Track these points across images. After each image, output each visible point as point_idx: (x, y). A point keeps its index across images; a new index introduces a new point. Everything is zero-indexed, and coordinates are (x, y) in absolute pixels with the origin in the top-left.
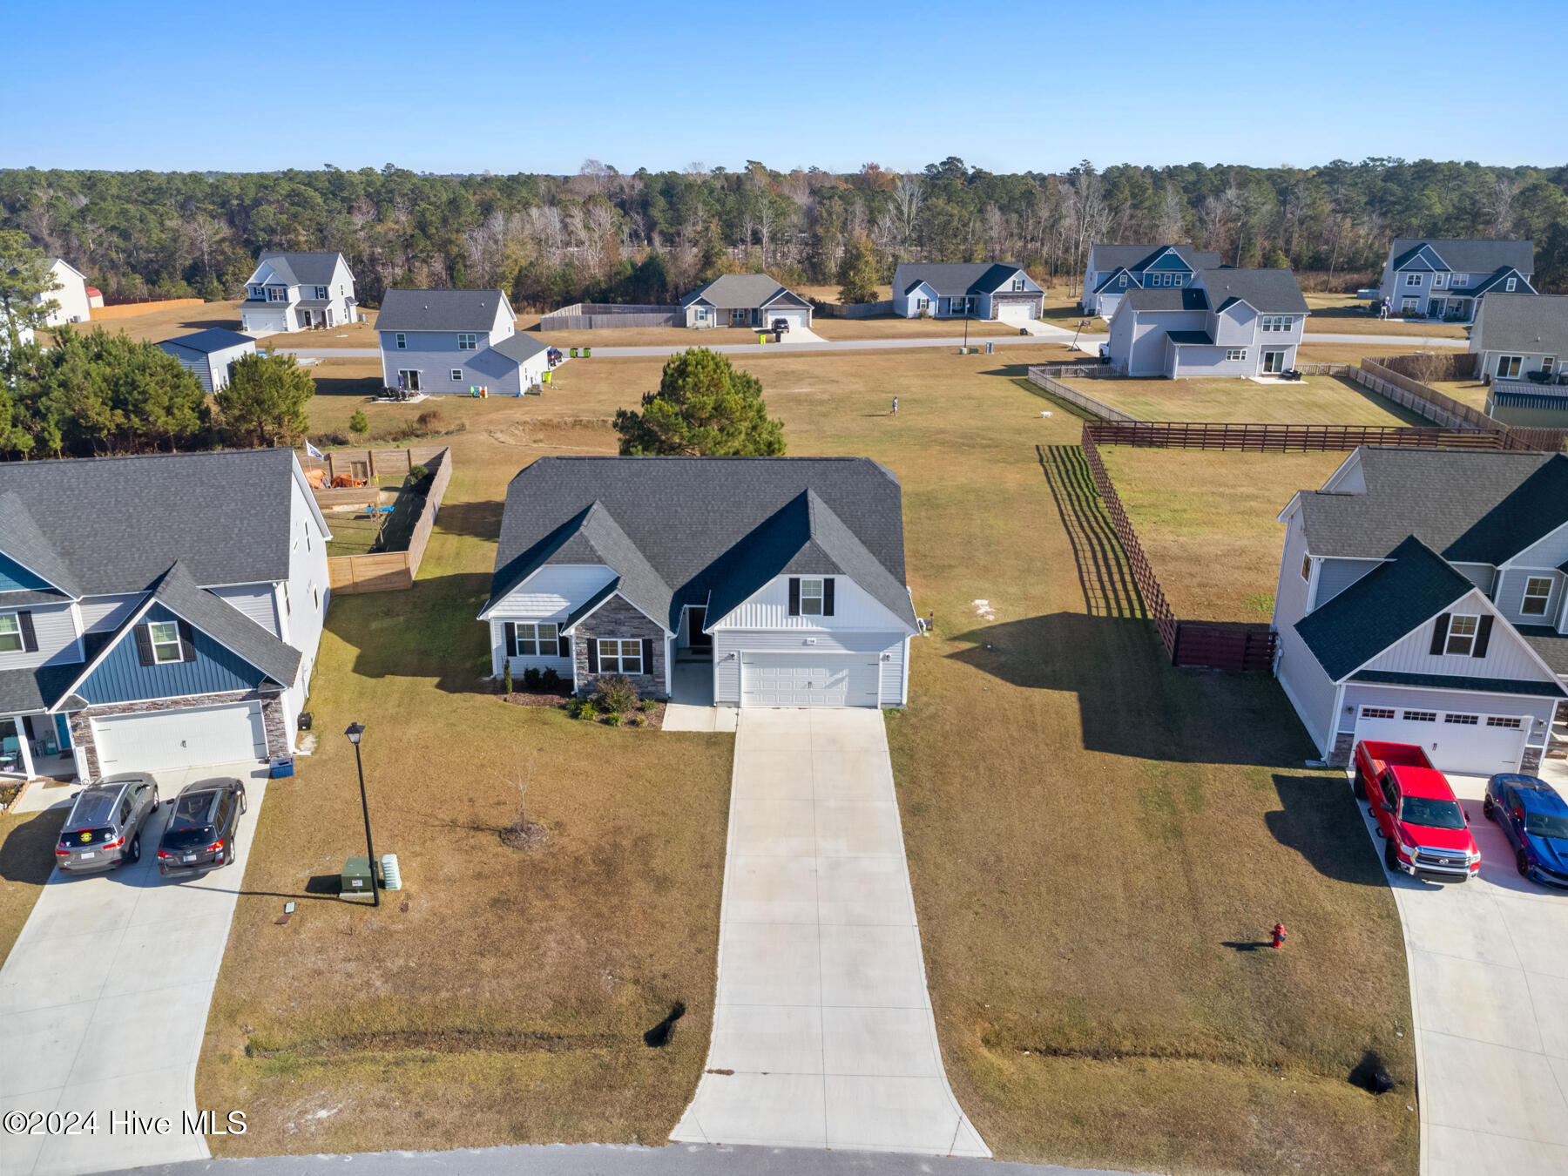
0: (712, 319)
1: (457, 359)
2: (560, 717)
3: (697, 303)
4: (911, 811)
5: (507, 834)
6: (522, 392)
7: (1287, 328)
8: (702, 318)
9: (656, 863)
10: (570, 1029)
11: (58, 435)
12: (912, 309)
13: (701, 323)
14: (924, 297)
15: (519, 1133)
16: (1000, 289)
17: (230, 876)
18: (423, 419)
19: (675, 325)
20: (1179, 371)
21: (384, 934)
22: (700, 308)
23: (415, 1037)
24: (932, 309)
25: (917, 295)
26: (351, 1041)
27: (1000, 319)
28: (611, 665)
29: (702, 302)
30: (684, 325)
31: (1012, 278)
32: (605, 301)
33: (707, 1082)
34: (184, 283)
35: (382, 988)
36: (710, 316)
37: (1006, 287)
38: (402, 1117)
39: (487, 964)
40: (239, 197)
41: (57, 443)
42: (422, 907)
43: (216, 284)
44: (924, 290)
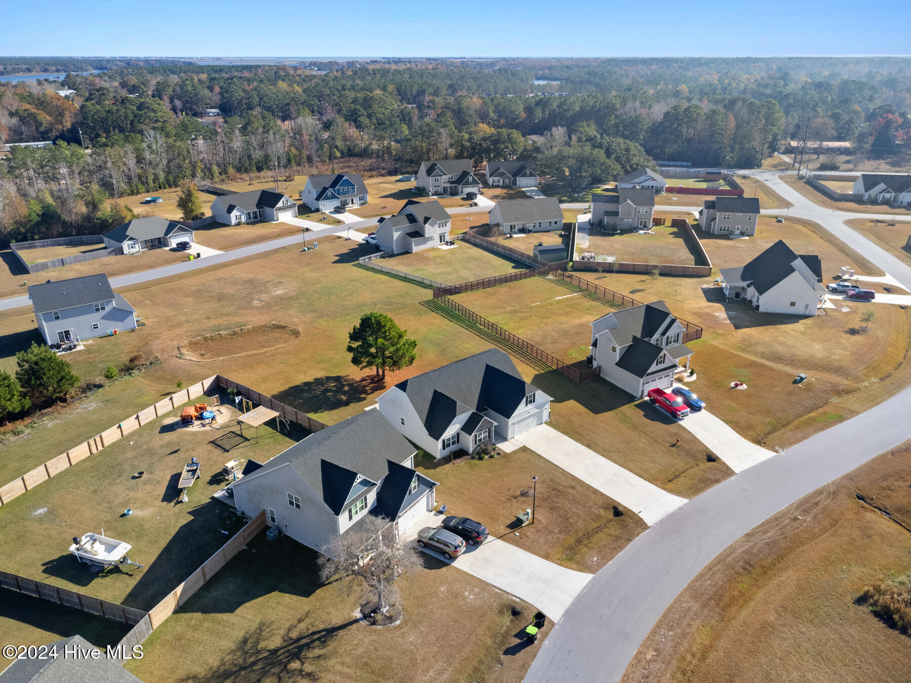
0: (137, 248)
1: (95, 318)
2: (475, 462)
3: (128, 240)
5: (524, 495)
6: (136, 326)
7: (446, 226)
8: (132, 247)
9: (563, 484)
10: (602, 523)
12: (234, 221)
13: (132, 251)
14: (238, 214)
15: (629, 540)
16: (279, 206)
18: (132, 360)
19: (117, 254)
20: (415, 249)
22: (131, 242)
23: (581, 540)
25: (235, 213)
27: (280, 221)
28: (480, 440)
29: (131, 239)
30: (122, 253)
31: (282, 200)
35: (561, 537)
36: (137, 246)
37: (280, 204)
38: (607, 550)
39: (571, 521)
44: (238, 210)
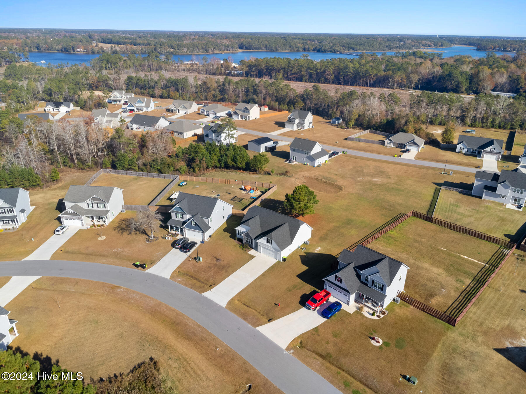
0: (392, 145)
1: (304, 156)
2: (238, 246)
4: (263, 275)
5: (218, 260)
6: (316, 166)
7: (522, 193)
9: (228, 269)
10: (205, 282)
11: (223, 164)
12: (458, 150)
13: (388, 145)
14: (462, 147)
15: (191, 288)
16: (486, 149)
17: (188, 254)
18: (286, 172)
19: (382, 145)
20: (484, 197)
21: (196, 266)
22: (389, 141)
23: (192, 277)
24: (464, 151)
25: (460, 146)
26: (187, 275)
27: (484, 158)
28: (247, 241)
30: (384, 145)
31: (491, 147)
32: (376, 130)
33: (209, 291)
34: (287, 105)
35: (192, 271)
36: (391, 144)
37: (488, 149)
38: (184, 283)
39: (203, 273)
40: (320, 69)
41: (223, 166)
42: (202, 264)
43: (292, 107)
44: (463, 145)
